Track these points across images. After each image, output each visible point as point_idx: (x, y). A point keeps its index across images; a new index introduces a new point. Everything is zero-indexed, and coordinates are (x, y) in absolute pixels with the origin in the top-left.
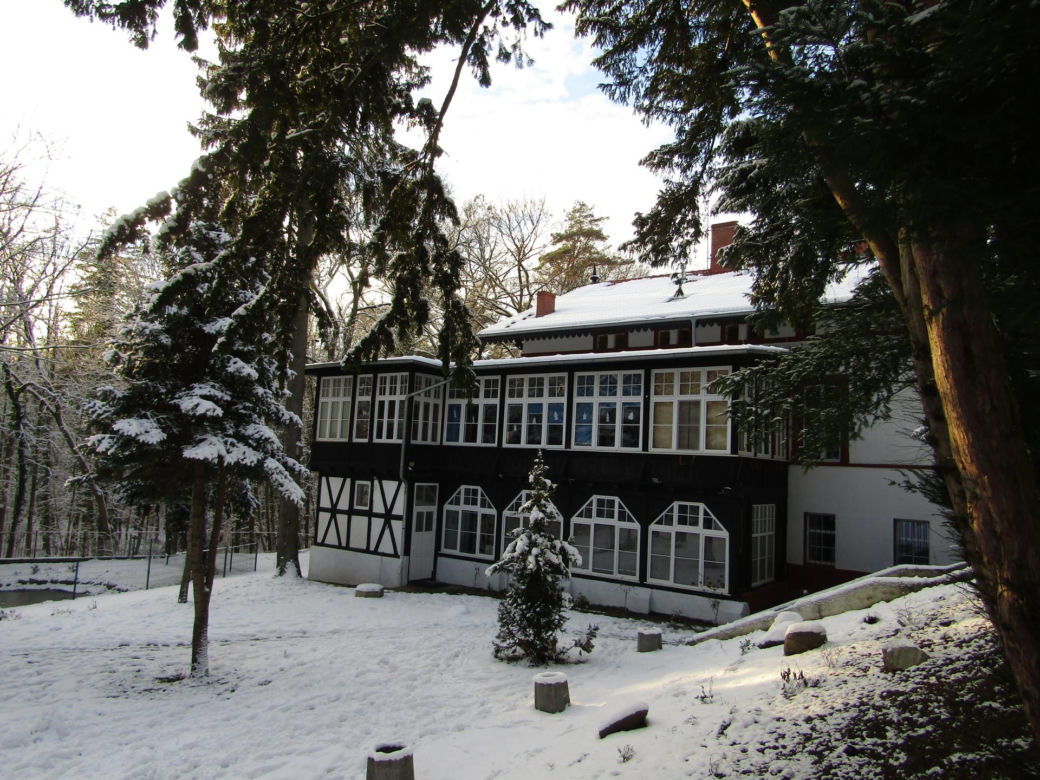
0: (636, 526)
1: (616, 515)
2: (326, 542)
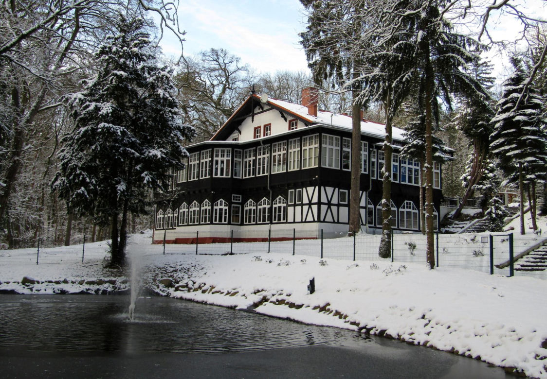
1: (412, 208)
2: (326, 220)
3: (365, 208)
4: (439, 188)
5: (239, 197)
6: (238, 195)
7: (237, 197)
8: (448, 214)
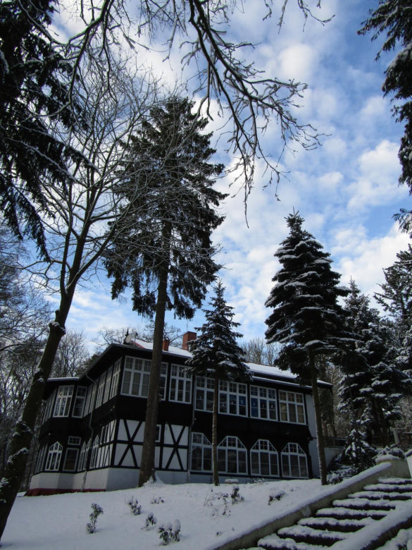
0: (276, 453)
2: (123, 465)
3: (187, 447)
4: (305, 424)
5: (79, 439)
6: (77, 437)
7: (75, 439)
8: (336, 456)
